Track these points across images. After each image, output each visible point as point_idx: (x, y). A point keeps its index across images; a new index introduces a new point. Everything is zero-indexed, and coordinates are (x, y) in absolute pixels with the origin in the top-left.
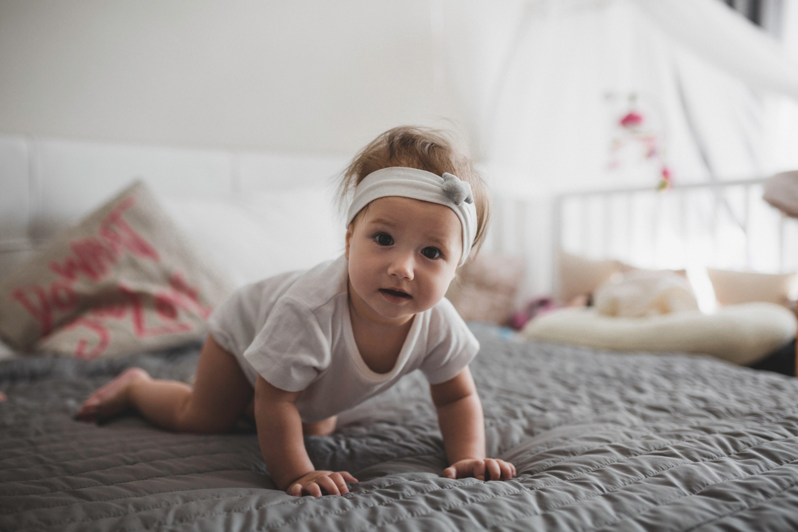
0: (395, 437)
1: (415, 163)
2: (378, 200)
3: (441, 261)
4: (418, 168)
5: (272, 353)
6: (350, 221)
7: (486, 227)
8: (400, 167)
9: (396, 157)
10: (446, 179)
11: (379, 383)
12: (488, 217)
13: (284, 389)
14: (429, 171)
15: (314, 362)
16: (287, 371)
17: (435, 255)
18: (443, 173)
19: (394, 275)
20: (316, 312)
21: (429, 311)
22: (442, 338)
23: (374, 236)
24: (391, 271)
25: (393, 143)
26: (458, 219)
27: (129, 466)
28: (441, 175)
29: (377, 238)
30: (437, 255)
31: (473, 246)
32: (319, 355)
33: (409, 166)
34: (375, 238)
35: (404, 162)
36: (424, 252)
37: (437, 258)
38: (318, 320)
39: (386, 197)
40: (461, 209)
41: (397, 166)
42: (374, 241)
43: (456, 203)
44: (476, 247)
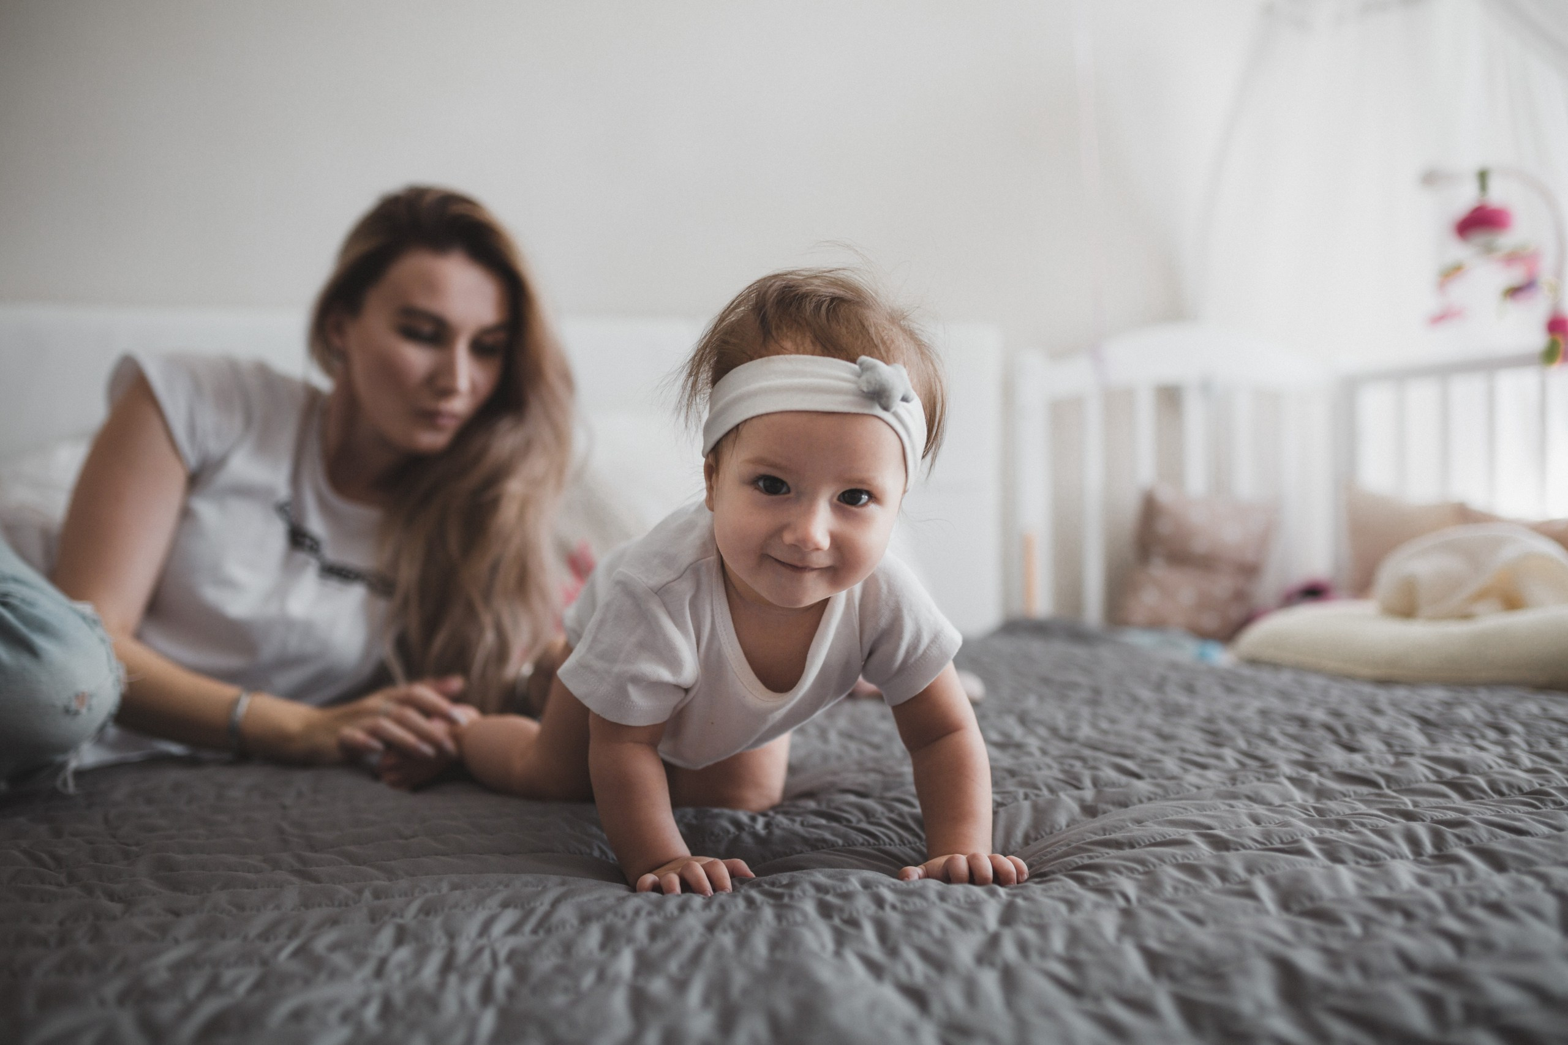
0: (855, 816)
1: (810, 347)
2: (754, 420)
3: (873, 507)
4: (813, 354)
5: (598, 665)
6: (709, 448)
7: (942, 424)
8: (781, 356)
9: (773, 337)
10: (865, 368)
11: (777, 708)
12: (943, 405)
13: (624, 723)
14: (834, 357)
15: (665, 674)
16: (622, 692)
17: (860, 499)
18: (859, 356)
19: (795, 546)
20: (661, 592)
21: (857, 588)
22: (884, 622)
23: (756, 481)
24: (788, 538)
25: (765, 313)
26: (893, 433)
27: (402, 842)
28: (854, 361)
29: (761, 484)
30: (865, 498)
31: (923, 457)
32: (673, 662)
33: (797, 352)
34: (758, 484)
35: (788, 344)
36: (842, 498)
37: (865, 505)
38: (665, 605)
39: (767, 414)
40: (896, 415)
41: (778, 354)
42: (756, 488)
43: (886, 408)
44: (929, 457)
